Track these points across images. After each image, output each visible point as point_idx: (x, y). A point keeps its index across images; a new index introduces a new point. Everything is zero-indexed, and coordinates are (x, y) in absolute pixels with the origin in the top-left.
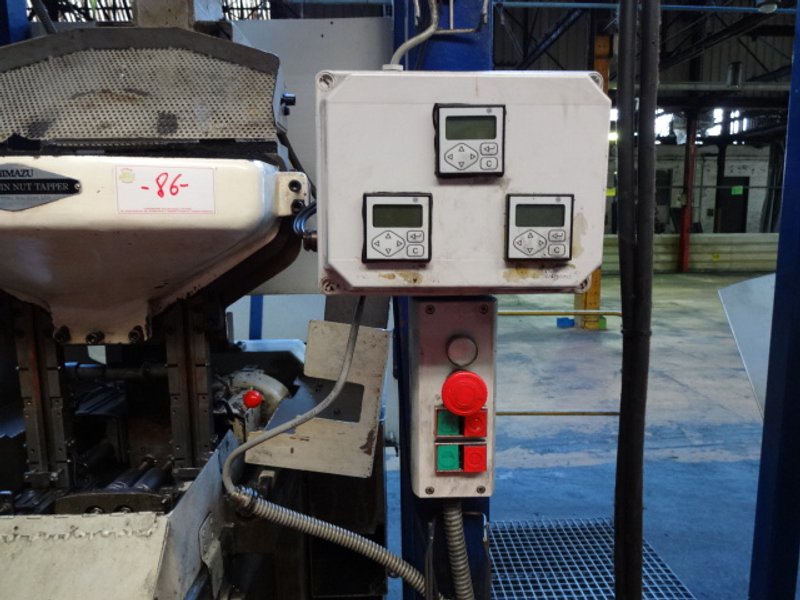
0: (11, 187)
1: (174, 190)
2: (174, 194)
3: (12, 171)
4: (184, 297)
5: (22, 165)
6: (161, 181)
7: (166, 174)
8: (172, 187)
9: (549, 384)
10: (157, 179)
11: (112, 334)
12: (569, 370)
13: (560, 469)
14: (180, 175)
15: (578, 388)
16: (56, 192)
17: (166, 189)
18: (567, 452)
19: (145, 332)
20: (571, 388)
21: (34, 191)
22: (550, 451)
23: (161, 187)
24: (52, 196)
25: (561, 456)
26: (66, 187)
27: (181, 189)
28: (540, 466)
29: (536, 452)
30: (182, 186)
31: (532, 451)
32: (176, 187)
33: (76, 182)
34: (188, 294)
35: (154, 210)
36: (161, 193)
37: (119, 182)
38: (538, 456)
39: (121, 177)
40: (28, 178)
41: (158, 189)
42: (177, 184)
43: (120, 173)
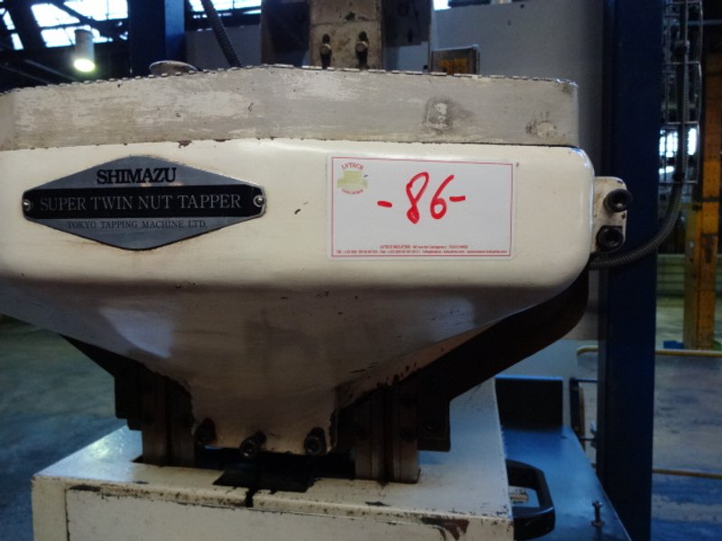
0: (135, 202)
1: (438, 209)
2: (437, 216)
3: (138, 171)
4: (390, 384)
5: (158, 160)
6: (415, 192)
7: (426, 175)
8: (435, 201)
9: (669, 416)
10: (409, 185)
11: (278, 437)
12: (689, 400)
13: (706, 525)
14: (451, 178)
15: (704, 423)
16: (218, 212)
17: (423, 206)
18: (710, 504)
19: (328, 440)
20: (696, 422)
21: (176, 211)
22: (688, 500)
23: (414, 201)
24: (210, 221)
25: (704, 508)
26: (236, 202)
27: (450, 204)
28: (681, 518)
29: (672, 500)
30: (453, 199)
31: (665, 497)
32: (442, 202)
33: (258, 191)
34: (396, 377)
35: (400, 250)
36: (413, 215)
37: (338, 190)
38: (674, 505)
39: (341, 181)
40: (165, 184)
41: (409, 206)
42: (444, 195)
43: (339, 174)
